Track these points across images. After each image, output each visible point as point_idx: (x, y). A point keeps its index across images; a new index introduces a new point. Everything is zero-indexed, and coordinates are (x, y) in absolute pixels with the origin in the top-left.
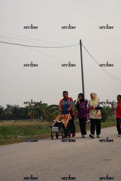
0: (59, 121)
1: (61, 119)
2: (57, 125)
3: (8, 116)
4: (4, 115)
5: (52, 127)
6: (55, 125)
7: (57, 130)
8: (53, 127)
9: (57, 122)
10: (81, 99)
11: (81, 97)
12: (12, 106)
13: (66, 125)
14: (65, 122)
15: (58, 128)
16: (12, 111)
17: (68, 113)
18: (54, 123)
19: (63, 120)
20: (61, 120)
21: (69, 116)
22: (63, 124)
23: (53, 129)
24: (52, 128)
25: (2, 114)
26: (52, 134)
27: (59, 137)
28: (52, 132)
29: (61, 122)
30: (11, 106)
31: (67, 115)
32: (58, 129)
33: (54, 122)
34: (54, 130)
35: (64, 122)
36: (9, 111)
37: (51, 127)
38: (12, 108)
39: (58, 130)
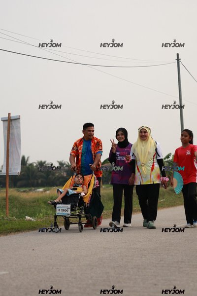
0: (71, 192)
1: (76, 186)
2: (66, 199)
3: (61, 180)
4: (53, 178)
5: (57, 206)
6: (62, 199)
7: (66, 212)
8: (59, 203)
9: (68, 192)
10: (122, 140)
11: (123, 136)
12: (67, 163)
13: (87, 200)
14: (85, 193)
15: (69, 206)
16: (66, 171)
17: (92, 173)
18: (61, 196)
19: (79, 189)
20: (76, 189)
21: (93, 179)
22: (82, 198)
23: (57, 209)
24: (55, 207)
25: (50, 176)
26: (55, 220)
27: (71, 226)
28: (56, 217)
29: (75, 192)
30: (65, 164)
31: (87, 178)
32: (69, 210)
33: (61, 193)
34: (60, 212)
35: (83, 194)
36: (62, 171)
37: (55, 204)
38: (67, 166)
39: (69, 212)
